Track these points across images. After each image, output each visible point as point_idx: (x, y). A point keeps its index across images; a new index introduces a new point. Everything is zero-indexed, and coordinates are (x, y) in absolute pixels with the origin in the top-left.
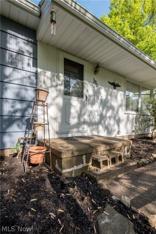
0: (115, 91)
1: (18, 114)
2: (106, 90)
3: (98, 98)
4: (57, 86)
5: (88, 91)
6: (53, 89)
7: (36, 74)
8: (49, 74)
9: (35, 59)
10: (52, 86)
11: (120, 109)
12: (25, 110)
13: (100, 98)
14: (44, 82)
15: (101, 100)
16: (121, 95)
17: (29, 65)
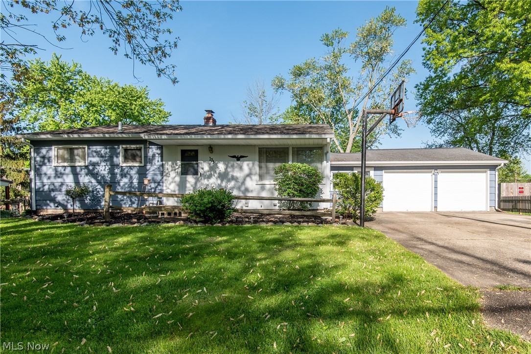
0: (239, 162)
1: (153, 190)
2: (224, 164)
3: (216, 172)
4: (175, 170)
5: (203, 169)
6: (173, 172)
7: (162, 165)
8: (170, 163)
9: (162, 157)
10: (172, 170)
11: (248, 179)
12: (156, 187)
13: (218, 172)
14: (167, 169)
15: (220, 174)
16: (248, 165)
17: (158, 161)
